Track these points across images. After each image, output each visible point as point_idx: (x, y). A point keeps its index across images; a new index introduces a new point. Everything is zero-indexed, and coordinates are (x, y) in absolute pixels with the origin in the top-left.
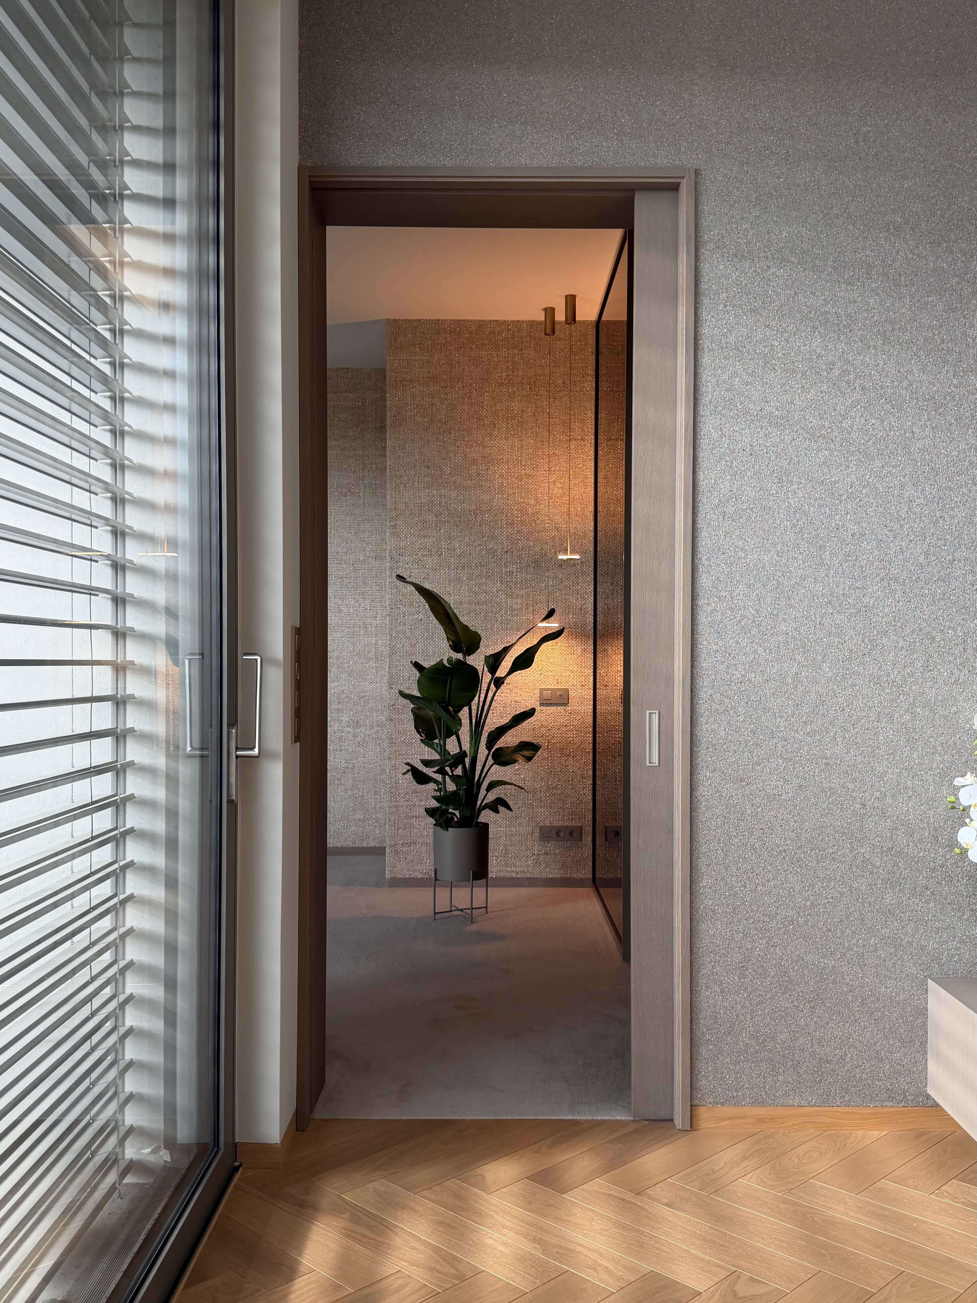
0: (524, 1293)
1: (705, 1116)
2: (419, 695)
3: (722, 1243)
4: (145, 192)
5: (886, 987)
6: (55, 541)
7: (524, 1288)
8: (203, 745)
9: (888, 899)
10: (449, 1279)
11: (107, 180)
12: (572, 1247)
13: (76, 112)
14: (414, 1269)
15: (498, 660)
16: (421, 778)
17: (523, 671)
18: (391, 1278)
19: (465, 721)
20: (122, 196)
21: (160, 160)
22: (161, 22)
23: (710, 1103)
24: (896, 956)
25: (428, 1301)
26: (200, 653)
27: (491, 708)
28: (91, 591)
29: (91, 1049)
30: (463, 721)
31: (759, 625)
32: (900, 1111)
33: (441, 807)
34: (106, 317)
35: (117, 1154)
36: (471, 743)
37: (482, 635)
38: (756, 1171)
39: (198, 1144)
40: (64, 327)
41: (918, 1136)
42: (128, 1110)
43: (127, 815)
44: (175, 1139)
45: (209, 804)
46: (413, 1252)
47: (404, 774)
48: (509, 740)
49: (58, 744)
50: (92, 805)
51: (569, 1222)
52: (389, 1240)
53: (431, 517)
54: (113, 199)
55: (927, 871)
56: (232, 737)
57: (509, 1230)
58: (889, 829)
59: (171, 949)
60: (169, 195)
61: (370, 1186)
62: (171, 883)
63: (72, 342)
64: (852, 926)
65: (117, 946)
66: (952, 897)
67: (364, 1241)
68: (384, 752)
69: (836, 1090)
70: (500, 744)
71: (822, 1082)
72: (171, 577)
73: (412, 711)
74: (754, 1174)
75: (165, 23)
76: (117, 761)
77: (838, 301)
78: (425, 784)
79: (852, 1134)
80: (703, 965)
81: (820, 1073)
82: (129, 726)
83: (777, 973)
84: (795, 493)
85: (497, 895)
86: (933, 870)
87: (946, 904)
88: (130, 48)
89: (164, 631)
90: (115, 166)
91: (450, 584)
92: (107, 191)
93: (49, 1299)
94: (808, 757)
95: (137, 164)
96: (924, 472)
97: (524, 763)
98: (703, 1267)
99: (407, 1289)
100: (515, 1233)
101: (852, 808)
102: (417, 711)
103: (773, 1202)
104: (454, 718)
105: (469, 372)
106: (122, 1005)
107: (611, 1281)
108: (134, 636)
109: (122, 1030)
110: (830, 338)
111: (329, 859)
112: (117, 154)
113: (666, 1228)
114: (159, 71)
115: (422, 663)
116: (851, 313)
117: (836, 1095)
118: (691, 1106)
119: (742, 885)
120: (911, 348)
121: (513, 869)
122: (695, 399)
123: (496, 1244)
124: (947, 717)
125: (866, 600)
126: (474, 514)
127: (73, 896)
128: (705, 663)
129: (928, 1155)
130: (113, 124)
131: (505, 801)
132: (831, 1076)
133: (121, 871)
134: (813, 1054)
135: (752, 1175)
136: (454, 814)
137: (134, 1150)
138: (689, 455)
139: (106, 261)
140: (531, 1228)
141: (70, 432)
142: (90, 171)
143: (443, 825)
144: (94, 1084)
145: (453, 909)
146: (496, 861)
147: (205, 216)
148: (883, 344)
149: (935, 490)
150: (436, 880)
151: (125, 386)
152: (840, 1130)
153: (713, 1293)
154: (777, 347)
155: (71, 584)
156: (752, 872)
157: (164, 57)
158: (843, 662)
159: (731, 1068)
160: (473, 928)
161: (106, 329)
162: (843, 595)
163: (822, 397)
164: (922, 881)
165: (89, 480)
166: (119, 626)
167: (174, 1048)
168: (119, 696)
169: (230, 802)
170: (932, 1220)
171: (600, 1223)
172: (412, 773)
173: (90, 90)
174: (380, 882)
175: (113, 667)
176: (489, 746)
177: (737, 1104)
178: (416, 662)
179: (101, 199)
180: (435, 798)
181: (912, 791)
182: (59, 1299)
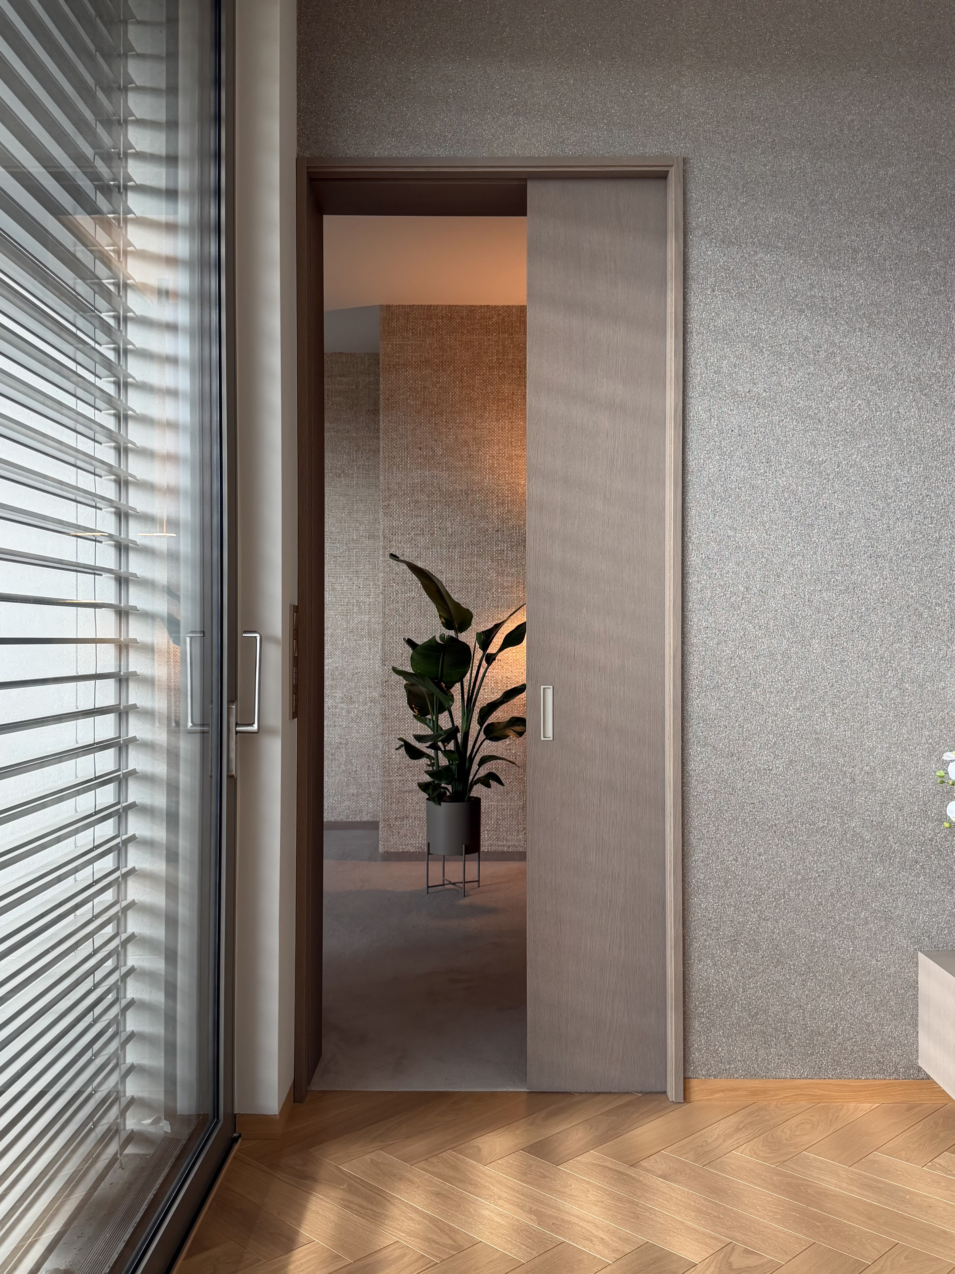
0: (521, 1264)
1: (698, 1088)
2: (412, 671)
3: (716, 1214)
4: (147, 183)
5: (877, 960)
6: (60, 522)
7: (521, 1259)
8: (203, 721)
9: (879, 873)
10: (447, 1250)
11: (112, 172)
12: (567, 1218)
13: (81, 106)
14: (413, 1241)
15: (490, 637)
16: (414, 753)
17: (514, 648)
18: (390, 1249)
19: (457, 697)
20: (126, 188)
21: (163, 152)
22: (164, 19)
23: (703, 1075)
24: (887, 929)
25: (426, 1271)
26: (201, 631)
27: (483, 684)
28: (95, 571)
29: (93, 1021)
30: (455, 697)
31: (749, 602)
32: (891, 1084)
33: (433, 782)
34: (110, 304)
35: (118, 1125)
36: (463, 719)
37: (474, 612)
38: (750, 1143)
39: (198, 1115)
40: (70, 313)
41: (910, 1109)
42: (129, 1081)
43: (129, 791)
44: (175, 1110)
45: (210, 778)
46: (410, 1223)
47: (397, 749)
48: (500, 715)
49: (63, 720)
50: (95, 780)
51: (565, 1193)
52: (388, 1211)
53: (423, 497)
54: (117, 190)
55: (916, 845)
56: (232, 714)
57: (505, 1201)
58: (879, 804)
59: (171, 922)
60: (171, 186)
61: (367, 1157)
62: (172, 857)
63: (78, 329)
64: (843, 899)
65: (119, 919)
66: (942, 871)
67: (362, 1212)
68: (377, 727)
69: (827, 1062)
70: (492, 719)
71: (813, 1055)
72: (173, 557)
73: (405, 687)
74: (747, 1145)
75: (168, 20)
76: (120, 737)
77: (824, 284)
78: (418, 758)
79: (843, 1106)
80: (695, 938)
81: (811, 1046)
82: (131, 702)
83: (768, 947)
84: (783, 473)
85: (489, 869)
86: (922, 845)
87: (935, 877)
88: (134, 45)
89: (166, 610)
90: (119, 158)
91: (442, 563)
92: (112, 183)
93: (52, 1268)
94: (799, 732)
95: (141, 156)
96: (910, 452)
97: (515, 738)
98: (698, 1239)
99: (406, 1259)
100: (512, 1204)
101: (842, 783)
102: (410, 688)
103: (767, 1174)
104: (446, 694)
105: (460, 355)
106: (124, 978)
107: (607, 1252)
108: (136, 615)
109: (124, 1002)
110: (816, 321)
111: (326, 833)
112: (122, 147)
113: (660, 1200)
114: (162, 67)
115: (415, 640)
116: (836, 297)
117: (828, 1067)
118: (685, 1078)
119: (734, 859)
120: (897, 330)
121: (505, 843)
122: (684, 381)
123: (492, 1215)
124: (935, 693)
125: (854, 577)
126: (465, 494)
127: (76, 870)
128: (694, 639)
129: (920, 1127)
130: (117, 118)
131: (496, 775)
132: (823, 1049)
133: (123, 845)
134: (805, 1027)
135: (745, 1148)
136: (446, 788)
137: (135, 1121)
138: (679, 437)
139: (110, 250)
140: (527, 1199)
141: (74, 416)
142: (95, 163)
143: (436, 799)
144: (96, 1055)
145: (446, 882)
146: (488, 835)
147: (207, 206)
148: (869, 327)
149: (921, 469)
150: (429, 854)
151: (129, 371)
152: (834, 1102)
153: (708, 1265)
154: (764, 330)
155: (77, 564)
156: (744, 846)
157: (167, 54)
158: (832, 638)
159: (724, 1040)
160: (465, 901)
161: (110, 316)
162: (831, 572)
163: (809, 379)
164: (911, 854)
165: (94, 462)
166: (122, 605)
167: (174, 1019)
168: (122, 673)
169: (230, 777)
170: (925, 1192)
171: (595, 1195)
172: (405, 748)
173: (96, 85)
174: (373, 855)
175: (116, 645)
176: (481, 721)
177: (731, 1076)
178: (409, 639)
179: (105, 190)
180: (428, 772)
181: (901, 766)
182: (63, 1268)
